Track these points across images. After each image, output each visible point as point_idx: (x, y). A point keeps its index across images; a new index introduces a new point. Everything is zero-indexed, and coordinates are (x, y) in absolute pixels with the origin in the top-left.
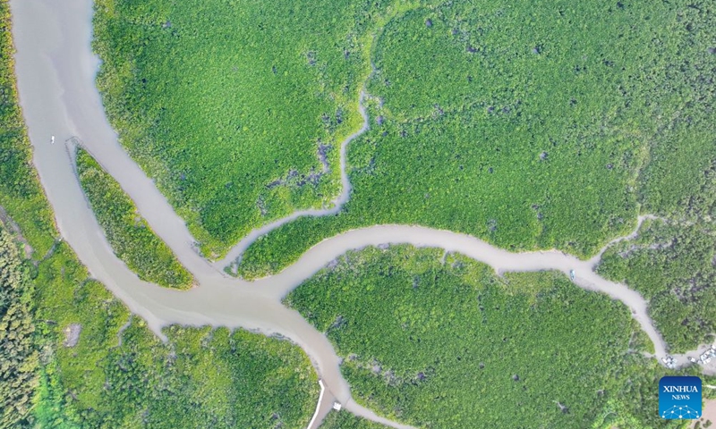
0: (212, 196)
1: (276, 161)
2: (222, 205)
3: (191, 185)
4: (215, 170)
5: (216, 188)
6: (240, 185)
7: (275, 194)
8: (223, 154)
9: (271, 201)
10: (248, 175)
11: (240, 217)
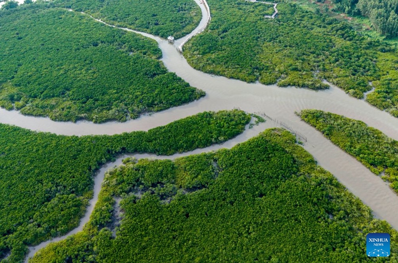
0: (283, 185)
1: (187, 216)
2: (269, 172)
3: (315, 200)
4: (280, 215)
5: (278, 193)
6: (244, 192)
7: (196, 177)
8: (269, 235)
9: (203, 170)
10: (232, 203)
11: (245, 158)
